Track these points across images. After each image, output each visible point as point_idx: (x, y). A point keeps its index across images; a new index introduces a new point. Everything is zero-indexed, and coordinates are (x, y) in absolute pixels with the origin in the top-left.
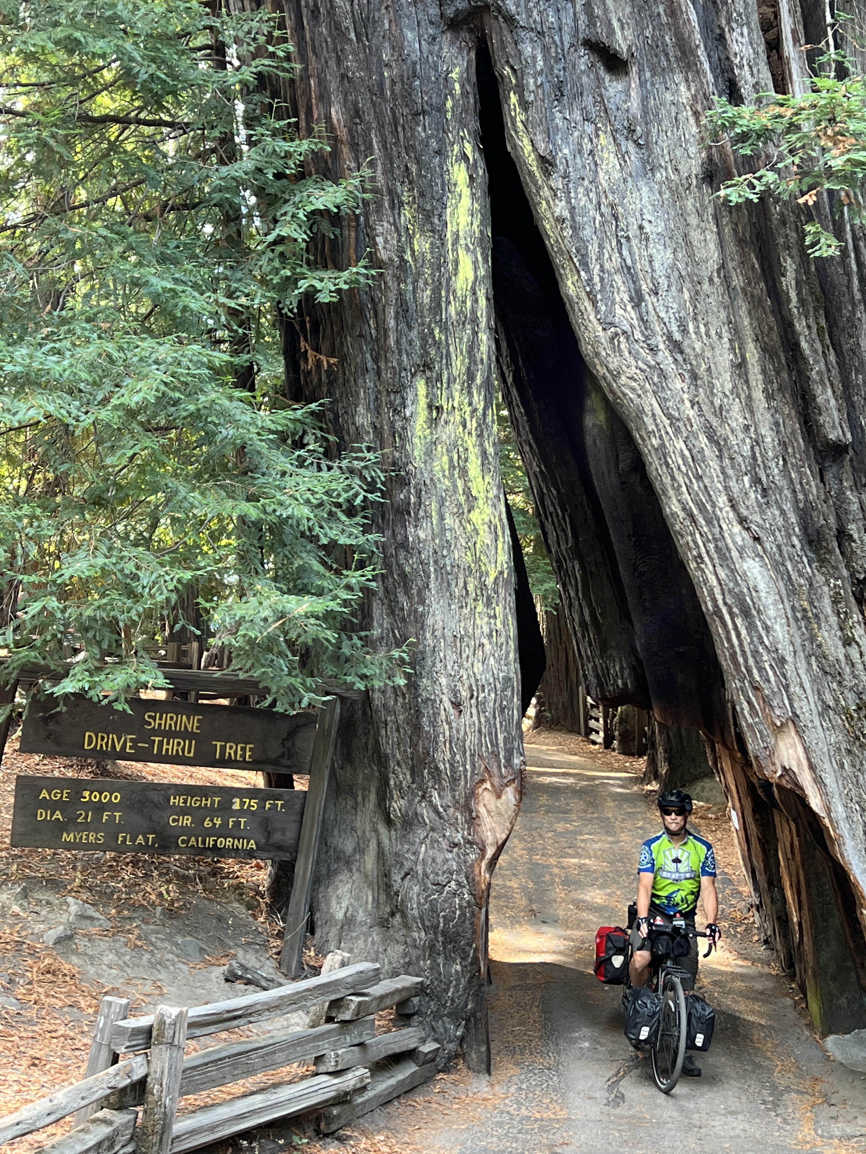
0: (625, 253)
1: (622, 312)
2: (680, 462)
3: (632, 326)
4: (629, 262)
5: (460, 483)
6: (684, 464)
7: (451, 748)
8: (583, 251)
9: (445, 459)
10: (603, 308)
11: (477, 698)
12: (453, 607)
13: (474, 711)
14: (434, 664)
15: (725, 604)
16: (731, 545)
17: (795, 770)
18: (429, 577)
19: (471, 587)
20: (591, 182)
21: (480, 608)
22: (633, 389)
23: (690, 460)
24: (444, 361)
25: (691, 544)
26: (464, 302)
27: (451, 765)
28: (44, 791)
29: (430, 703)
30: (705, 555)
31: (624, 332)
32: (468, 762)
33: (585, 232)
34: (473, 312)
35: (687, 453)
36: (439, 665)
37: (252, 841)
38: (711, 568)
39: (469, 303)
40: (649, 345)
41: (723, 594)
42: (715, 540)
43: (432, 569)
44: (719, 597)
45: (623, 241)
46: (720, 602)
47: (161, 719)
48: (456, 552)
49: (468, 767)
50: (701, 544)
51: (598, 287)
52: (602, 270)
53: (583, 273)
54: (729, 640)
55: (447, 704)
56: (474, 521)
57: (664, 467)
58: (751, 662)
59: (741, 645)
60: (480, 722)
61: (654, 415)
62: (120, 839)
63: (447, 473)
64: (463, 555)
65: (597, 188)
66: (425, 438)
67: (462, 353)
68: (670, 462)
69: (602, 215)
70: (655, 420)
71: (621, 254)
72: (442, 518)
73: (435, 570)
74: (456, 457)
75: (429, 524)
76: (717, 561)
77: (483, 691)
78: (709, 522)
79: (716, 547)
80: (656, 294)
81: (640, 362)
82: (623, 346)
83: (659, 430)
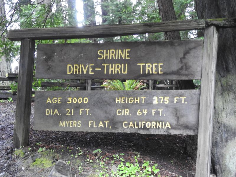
28: (49, 99)
37: (168, 123)
47: (107, 53)
62: (90, 124)
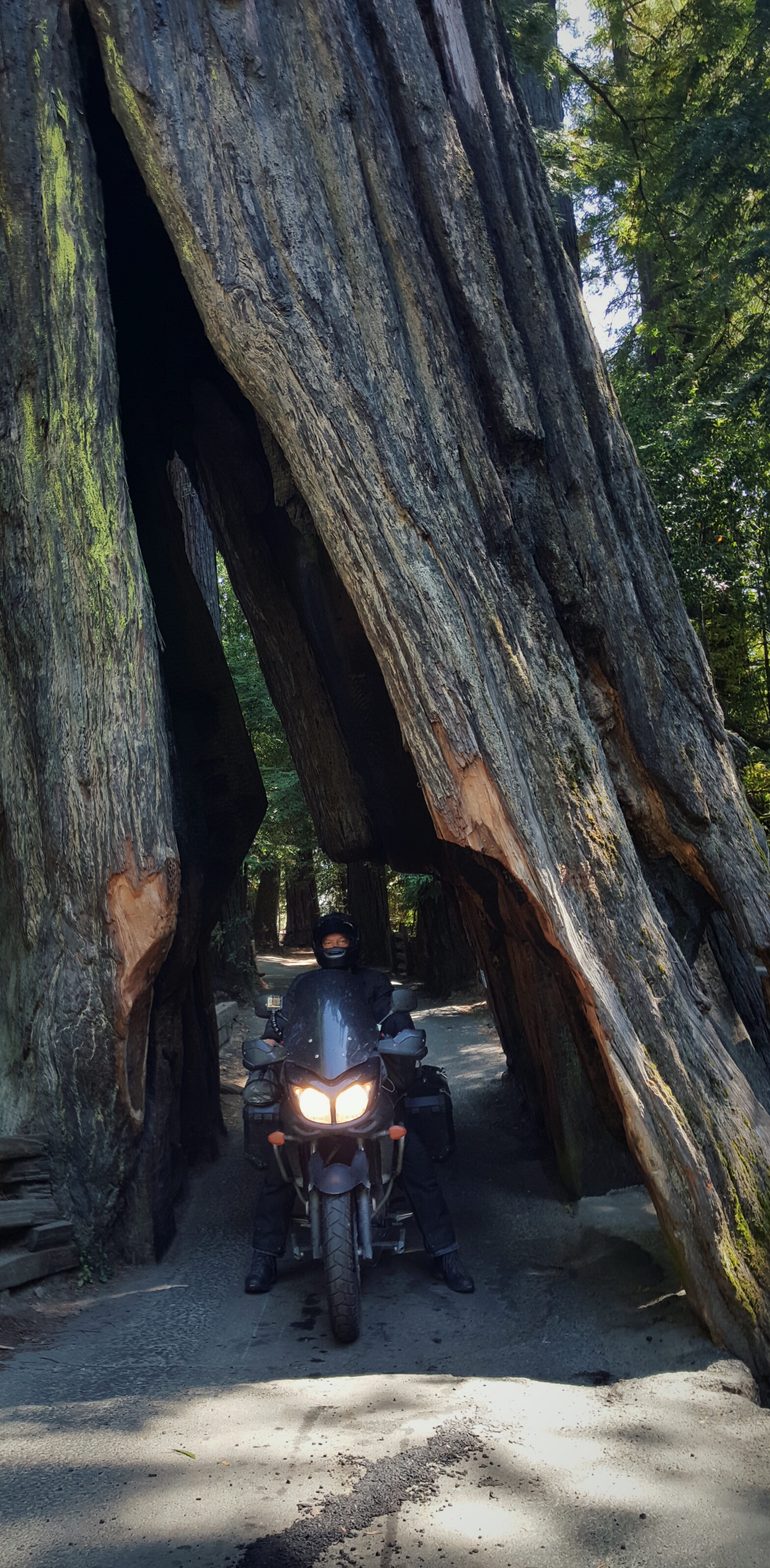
0: (246, 198)
1: (246, 270)
2: (326, 445)
3: (259, 285)
4: (252, 211)
5: (76, 514)
6: (330, 448)
7: (81, 839)
8: (195, 203)
9: (58, 485)
10: (224, 267)
11: (108, 772)
12: (77, 666)
13: (104, 790)
14: (60, 740)
15: (390, 618)
16: (393, 544)
17: (490, 825)
18: (51, 635)
19: (96, 639)
20: (202, 122)
21: (110, 665)
22: (264, 362)
23: (337, 441)
24: (49, 366)
26: (67, 290)
27: (83, 861)
29: (58, 788)
30: (362, 560)
31: (250, 293)
32: (100, 853)
33: (197, 179)
34: (80, 303)
35: (332, 432)
36: (65, 740)
38: (370, 576)
39: (73, 292)
40: (280, 304)
41: (386, 606)
42: (374, 538)
43: (54, 625)
44: (382, 610)
45: (243, 186)
46: (384, 617)
48: (77, 599)
49: (100, 860)
50: (356, 546)
51: (216, 243)
52: (220, 221)
53: (197, 229)
54: (397, 663)
55: (75, 786)
56: (96, 557)
57: (307, 456)
58: (425, 687)
59: (412, 669)
60: (111, 802)
61: (290, 390)
63: (61, 503)
64: (85, 600)
65: (209, 127)
66: (36, 464)
67: (68, 351)
68: (314, 447)
69: (217, 158)
70: (292, 396)
71: (242, 202)
72: (59, 559)
73: (57, 625)
74: (69, 480)
75: (47, 570)
76: (376, 567)
77: (115, 764)
78: (364, 517)
79: (375, 547)
80: (288, 247)
81: (270, 326)
82: (248, 310)
83: (298, 409)
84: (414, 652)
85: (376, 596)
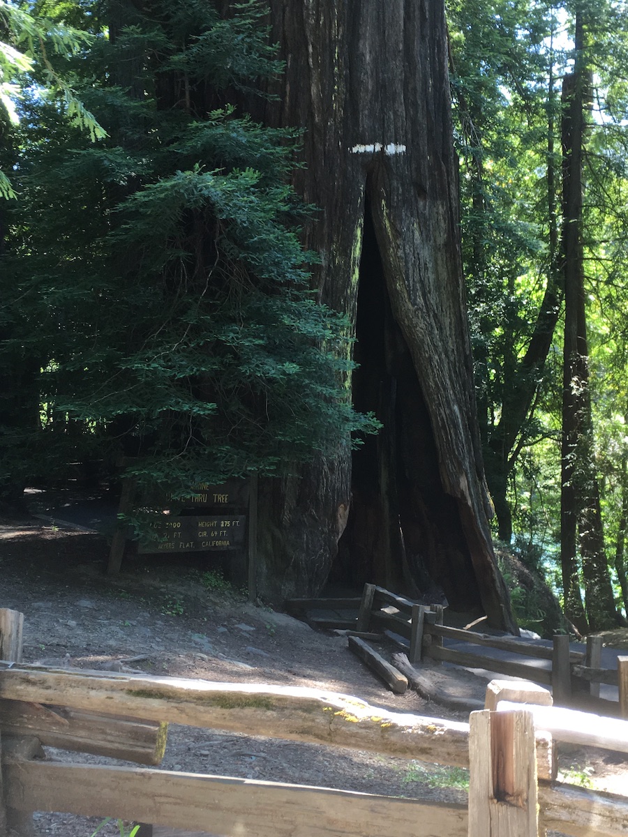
3: (422, 305)
7: (327, 490)
8: (407, 272)
10: (413, 298)
11: (342, 466)
13: (339, 472)
14: (319, 452)
17: (465, 491)
20: (411, 243)
22: (421, 332)
25: (436, 398)
27: (325, 497)
29: (316, 469)
31: (421, 309)
37: (228, 542)
40: (427, 314)
49: (335, 497)
51: (412, 288)
54: (447, 438)
55: (327, 470)
57: (429, 366)
59: (452, 440)
61: (427, 344)
62: (181, 545)
65: (413, 246)
69: (415, 258)
76: (446, 407)
79: (445, 399)
80: (430, 293)
82: (419, 314)
83: (429, 350)
84: (453, 435)
85: (444, 416)
